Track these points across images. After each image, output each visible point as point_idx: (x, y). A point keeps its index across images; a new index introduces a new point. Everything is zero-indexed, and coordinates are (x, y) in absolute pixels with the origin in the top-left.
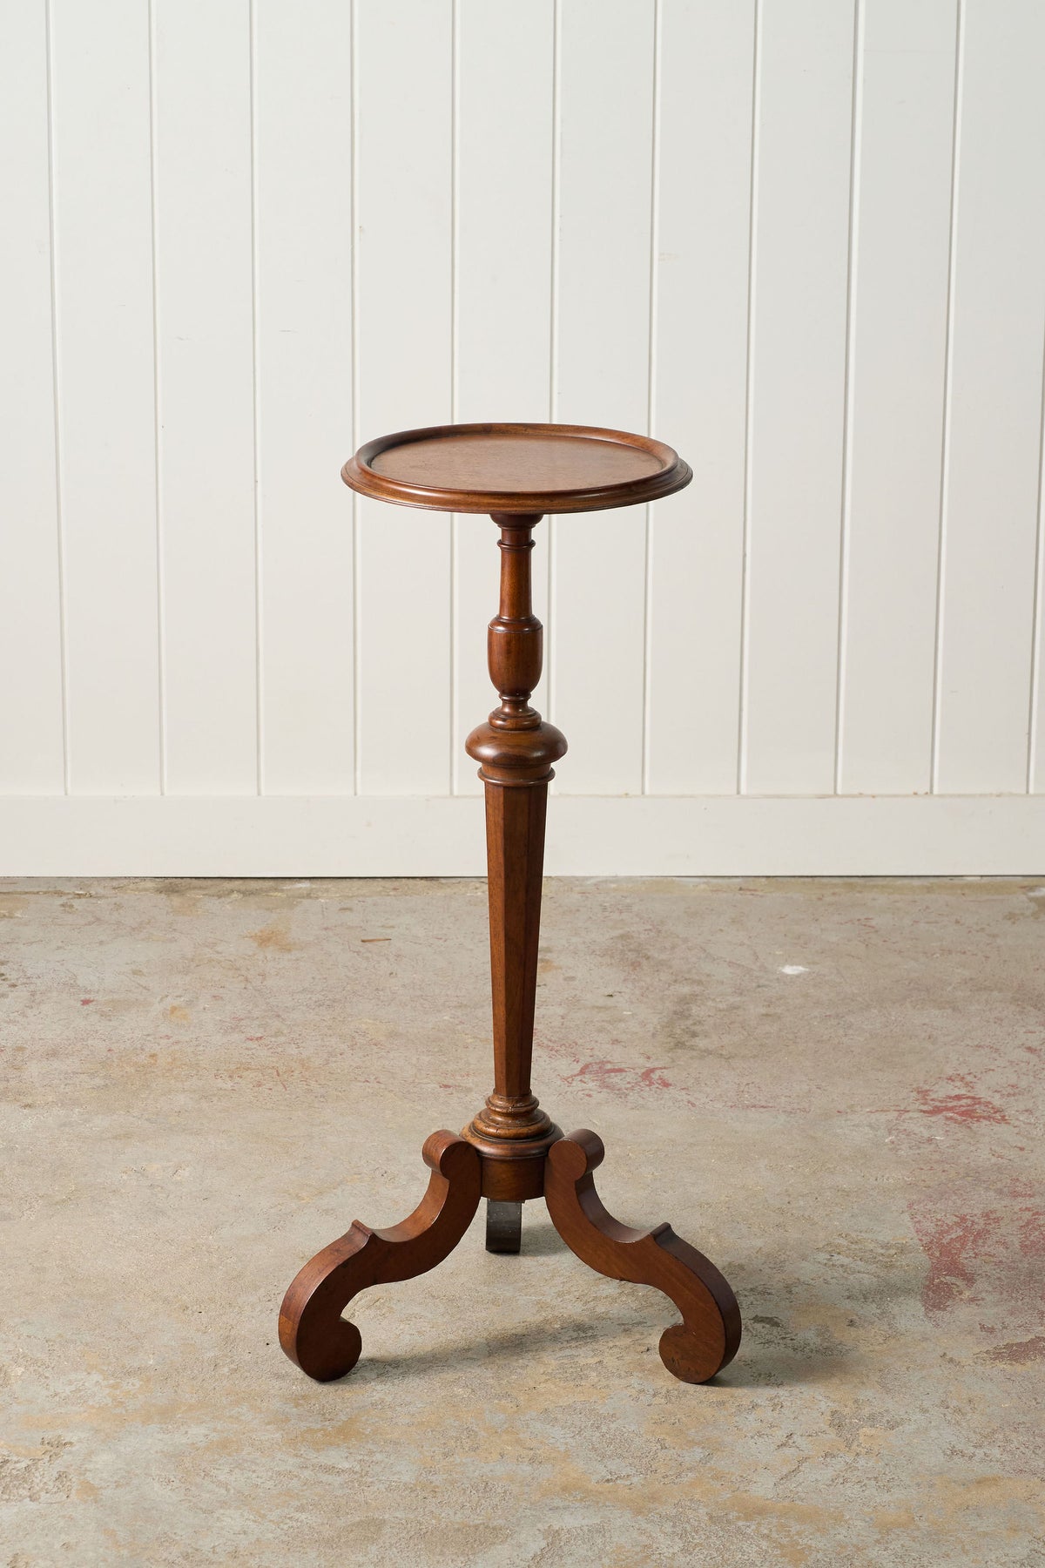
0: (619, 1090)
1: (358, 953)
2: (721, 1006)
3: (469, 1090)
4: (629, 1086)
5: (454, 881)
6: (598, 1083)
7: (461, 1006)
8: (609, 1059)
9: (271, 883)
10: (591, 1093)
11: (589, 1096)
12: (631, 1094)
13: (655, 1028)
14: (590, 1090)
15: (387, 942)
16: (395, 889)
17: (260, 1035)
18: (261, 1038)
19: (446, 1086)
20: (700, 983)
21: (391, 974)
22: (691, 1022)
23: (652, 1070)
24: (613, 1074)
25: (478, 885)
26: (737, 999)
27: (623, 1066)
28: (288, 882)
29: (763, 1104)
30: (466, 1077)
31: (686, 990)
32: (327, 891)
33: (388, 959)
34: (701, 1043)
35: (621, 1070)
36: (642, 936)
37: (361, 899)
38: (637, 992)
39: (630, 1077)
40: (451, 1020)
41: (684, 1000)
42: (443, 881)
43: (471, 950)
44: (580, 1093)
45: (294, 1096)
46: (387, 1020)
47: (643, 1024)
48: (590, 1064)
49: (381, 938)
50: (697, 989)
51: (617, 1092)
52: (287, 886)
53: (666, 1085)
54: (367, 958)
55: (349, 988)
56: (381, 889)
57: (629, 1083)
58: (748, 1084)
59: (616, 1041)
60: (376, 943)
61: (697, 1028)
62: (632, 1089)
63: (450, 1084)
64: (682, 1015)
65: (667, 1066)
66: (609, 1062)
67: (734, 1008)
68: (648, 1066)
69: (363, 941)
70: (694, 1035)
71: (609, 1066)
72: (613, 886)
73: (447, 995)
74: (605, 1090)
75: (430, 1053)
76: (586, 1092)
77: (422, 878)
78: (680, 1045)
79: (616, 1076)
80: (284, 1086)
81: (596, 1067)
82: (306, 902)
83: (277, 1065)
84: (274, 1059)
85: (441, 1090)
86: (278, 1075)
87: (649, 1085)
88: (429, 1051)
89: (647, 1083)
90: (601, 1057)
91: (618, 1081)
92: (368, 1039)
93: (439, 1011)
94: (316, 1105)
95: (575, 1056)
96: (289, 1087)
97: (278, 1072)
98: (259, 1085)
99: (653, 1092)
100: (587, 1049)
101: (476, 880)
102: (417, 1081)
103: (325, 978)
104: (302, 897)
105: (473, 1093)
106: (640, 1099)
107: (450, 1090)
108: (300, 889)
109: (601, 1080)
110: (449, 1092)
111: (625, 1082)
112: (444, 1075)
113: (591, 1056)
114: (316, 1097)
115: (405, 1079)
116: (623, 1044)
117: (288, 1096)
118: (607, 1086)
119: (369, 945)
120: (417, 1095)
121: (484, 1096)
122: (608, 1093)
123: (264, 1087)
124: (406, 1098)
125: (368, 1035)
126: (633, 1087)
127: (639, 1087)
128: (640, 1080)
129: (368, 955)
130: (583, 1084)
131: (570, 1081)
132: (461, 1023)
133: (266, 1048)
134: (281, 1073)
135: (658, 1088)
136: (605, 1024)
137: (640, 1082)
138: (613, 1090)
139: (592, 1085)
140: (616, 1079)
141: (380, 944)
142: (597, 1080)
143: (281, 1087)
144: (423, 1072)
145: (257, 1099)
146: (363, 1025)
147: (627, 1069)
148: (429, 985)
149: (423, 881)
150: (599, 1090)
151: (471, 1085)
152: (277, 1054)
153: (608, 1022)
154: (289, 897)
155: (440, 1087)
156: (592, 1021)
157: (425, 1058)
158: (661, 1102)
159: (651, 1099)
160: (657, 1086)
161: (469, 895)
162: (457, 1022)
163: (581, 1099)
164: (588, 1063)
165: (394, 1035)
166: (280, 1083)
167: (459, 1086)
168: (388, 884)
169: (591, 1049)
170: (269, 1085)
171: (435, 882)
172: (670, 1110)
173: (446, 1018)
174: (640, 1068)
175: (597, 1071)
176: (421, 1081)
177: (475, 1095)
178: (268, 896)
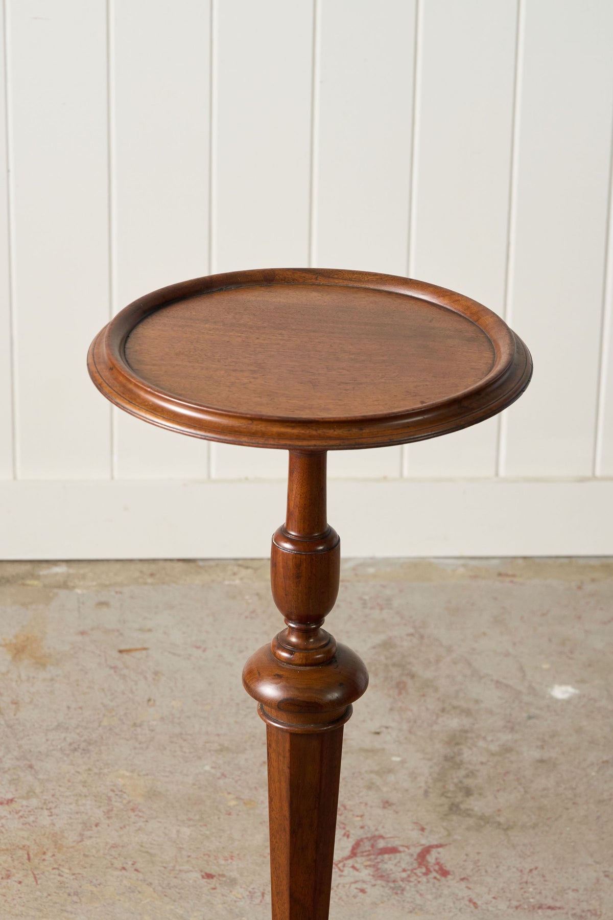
0: (394, 881)
1: (115, 668)
2: (494, 748)
3: (233, 882)
4: (404, 875)
5: (212, 563)
6: (370, 871)
7: (222, 749)
8: (381, 832)
9: (28, 567)
10: (364, 886)
11: (363, 891)
12: (408, 888)
13: (426, 782)
14: (364, 882)
15: (144, 652)
16: (152, 575)
17: (10, 796)
18: (12, 800)
19: (209, 876)
20: (467, 712)
21: (149, 700)
22: (462, 773)
23: (427, 850)
24: (386, 856)
25: (236, 569)
26: (506, 737)
27: (396, 843)
28: (44, 565)
29: (550, 902)
30: (230, 861)
31: (454, 723)
32: (84, 577)
33: (146, 678)
34: (477, 805)
35: (394, 850)
36: (405, 644)
37: (118, 589)
38: (405, 727)
39: (406, 860)
40: (213, 771)
41: (456, 739)
42: (201, 563)
43: (231, 664)
44: (353, 886)
45: (45, 894)
46: (144, 772)
47: (413, 776)
48: (362, 840)
49: (139, 646)
50: (466, 722)
51: (392, 885)
52: (44, 571)
53: (444, 873)
54: (124, 677)
55: (105, 723)
56: (137, 574)
57: (404, 870)
58: (531, 871)
59: (386, 804)
60: (133, 654)
61: (469, 782)
62: (407, 880)
63: (213, 872)
64: (452, 761)
65: (442, 842)
66: (381, 837)
67: (506, 750)
68: (423, 842)
69: (121, 651)
70: (468, 792)
71: (381, 844)
72: (371, 570)
73: (207, 733)
74: (379, 882)
75: (191, 823)
76: (359, 885)
77: (179, 560)
78: (454, 808)
79: (390, 859)
80: (35, 878)
81: (367, 846)
82: (63, 593)
83: (28, 843)
84: (26, 834)
85: (204, 881)
86: (29, 859)
87: (426, 874)
88: (190, 820)
89: (424, 870)
90: (373, 829)
91: (392, 867)
92: (125, 802)
93: (200, 758)
94: (69, 908)
95: (344, 828)
96: (39, 879)
97: (28, 855)
98: (8, 877)
99: (430, 885)
100: (357, 816)
101: (233, 562)
102: (177, 868)
103: (81, 708)
104: (59, 587)
105: (238, 887)
106: (418, 896)
107: (214, 882)
108: (56, 574)
109: (374, 866)
110: (213, 886)
111: (400, 869)
112: (206, 858)
113: (362, 827)
114: (69, 895)
115: (165, 865)
116: (394, 807)
117: (38, 893)
118: (381, 875)
119: (126, 657)
120: (177, 890)
121: (250, 892)
122: (383, 887)
123: (13, 878)
124: (165, 896)
125: (125, 796)
126: (409, 876)
127: (415, 877)
128: (416, 865)
129: (125, 672)
130: (356, 873)
131: (342, 868)
132: (223, 775)
133: (17, 816)
134: (32, 856)
135: (435, 878)
136: (373, 776)
137: (415, 869)
138: (388, 881)
139: (365, 874)
140: (390, 864)
141: (138, 655)
142: (370, 866)
143: (31, 879)
144: (184, 853)
145: (5, 898)
146: (120, 780)
147: (401, 849)
148: (189, 717)
149: (180, 564)
150: (373, 882)
151: (234, 874)
152: (28, 826)
153: (377, 773)
154: (45, 586)
155: (203, 877)
156: (360, 773)
157: (186, 831)
158: (441, 901)
159: (429, 897)
160: (434, 874)
161: (227, 582)
162: (218, 774)
163: (355, 897)
164: (359, 838)
165: (152, 794)
166: (30, 872)
167: (223, 876)
168: (145, 568)
169: (362, 816)
170: (19, 876)
171: (192, 565)
172: (451, 914)
173: (207, 768)
174: (414, 846)
175: (369, 851)
176: (182, 868)
177: (239, 891)
178: (24, 585)
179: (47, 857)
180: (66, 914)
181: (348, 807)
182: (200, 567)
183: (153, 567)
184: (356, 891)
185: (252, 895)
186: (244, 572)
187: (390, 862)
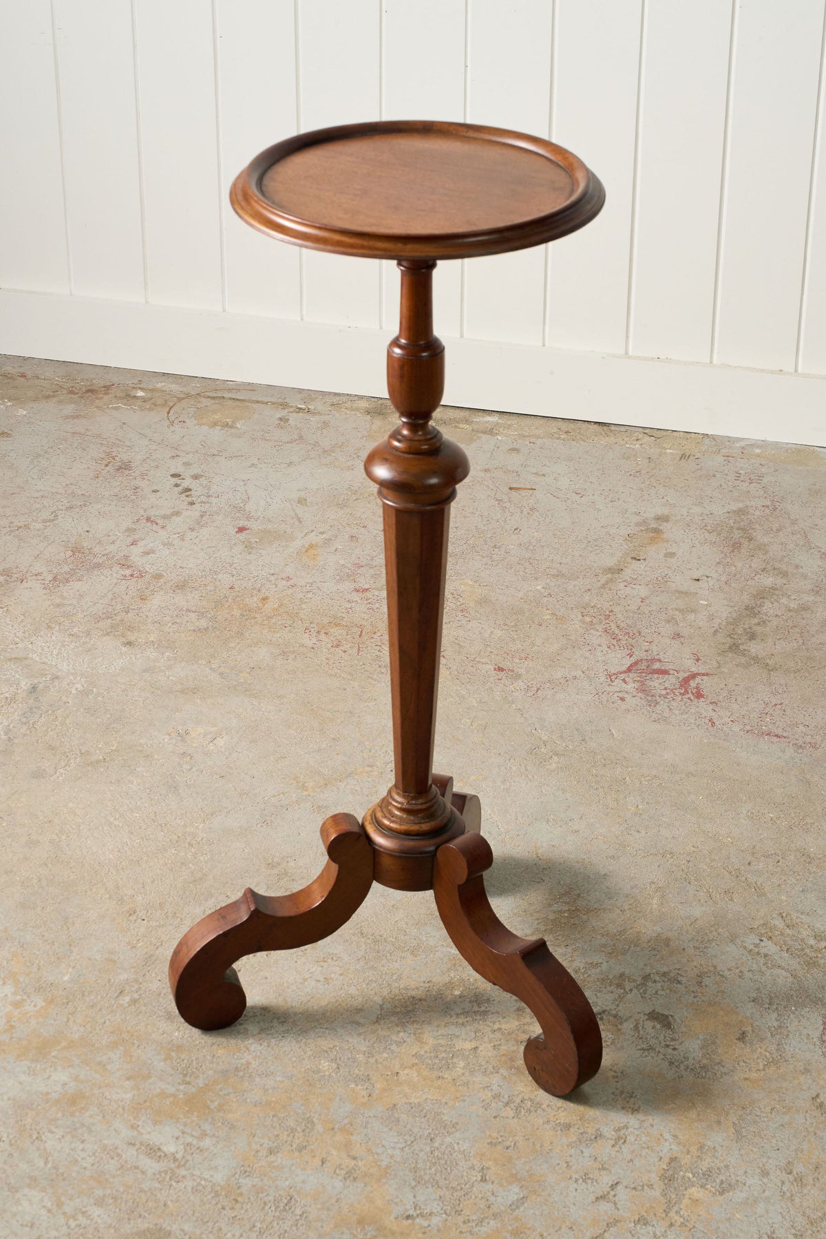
0: (653, 696)
1: (499, 501)
2: (793, 605)
3: (518, 676)
4: (664, 692)
5: (623, 429)
6: (636, 685)
7: (559, 575)
8: (661, 657)
9: (467, 413)
10: (626, 696)
11: (622, 699)
12: (662, 702)
13: (720, 624)
14: (627, 692)
15: (531, 492)
16: (567, 433)
17: (367, 586)
18: (367, 590)
19: (501, 669)
20: (785, 574)
21: (516, 529)
22: (756, 621)
23: (693, 676)
24: (656, 676)
25: (641, 435)
26: (808, 598)
27: (670, 667)
29: (779, 732)
30: (523, 660)
31: (768, 581)
32: (510, 426)
33: (522, 512)
34: (754, 648)
35: (665, 672)
36: (758, 513)
37: (533, 440)
38: (724, 578)
39: (671, 681)
40: (543, 590)
41: (763, 594)
42: (613, 428)
44: (616, 694)
46: (485, 584)
47: (711, 618)
48: (641, 660)
49: (529, 487)
50: (780, 581)
51: (650, 698)
52: (479, 419)
53: (699, 695)
54: (505, 509)
56: (556, 430)
57: (666, 689)
58: (776, 705)
59: (677, 636)
60: (521, 492)
61: (758, 629)
62: (664, 696)
63: (505, 667)
64: (751, 611)
65: (710, 672)
66: (660, 660)
67: (804, 608)
68: (693, 669)
69: (510, 489)
70: (752, 637)
71: (657, 666)
72: (758, 451)
73: (552, 561)
74: (640, 694)
75: (506, 627)
76: (621, 695)
77: (596, 423)
78: (734, 648)
79: (658, 678)
80: (359, 650)
81: (643, 666)
82: (485, 437)
83: (365, 623)
84: (366, 617)
85: (493, 673)
86: (360, 636)
87: (682, 694)
88: (505, 624)
89: (682, 691)
90: (655, 653)
91: (657, 685)
92: (458, 604)
93: (536, 579)
94: (375, 677)
95: (631, 649)
96: (362, 651)
97: (361, 632)
98: (338, 646)
99: (682, 703)
100: (647, 642)
101: (641, 430)
102: (477, 659)
103: (456, 528)
104: (485, 433)
105: (520, 681)
106: (667, 710)
107: (501, 674)
108: (486, 422)
109: (641, 682)
110: (499, 677)
111: (663, 687)
112: (505, 655)
113: (646, 651)
114: (380, 667)
115: (468, 656)
116: (682, 639)
117: (356, 662)
118: (643, 689)
119: (513, 492)
120: (469, 676)
121: (528, 686)
122: (641, 698)
123: (341, 648)
124: (457, 679)
125: (461, 599)
126: (667, 694)
127: (672, 695)
128: (677, 686)
129: (508, 505)
130: (624, 685)
131: (613, 679)
132: (550, 594)
133: (366, 602)
134: (364, 633)
135: (689, 698)
136: (677, 613)
137: (676, 689)
138: (647, 695)
139: (631, 686)
140: (656, 683)
141: (523, 493)
142: (638, 681)
143: (355, 650)
144: (489, 649)
145: (328, 661)
146: (462, 587)
147: (671, 672)
148: (542, 546)
149: (596, 426)
150: (635, 694)
151: (522, 671)
152: (371, 611)
153: (681, 611)
154: (473, 430)
155: (495, 669)
156: (666, 609)
157: (499, 633)
158: (685, 716)
159: (677, 712)
160: (690, 695)
161: (628, 446)
162: (546, 594)
163: (613, 703)
164: (639, 659)
165: (483, 601)
166: (356, 645)
167: (512, 671)
168: (564, 426)
169: (650, 642)
170: (346, 647)
171: (605, 428)
172: (689, 728)
173: (539, 587)
174: (684, 671)
175: (643, 669)
176: (481, 660)
177: (520, 684)
178: (456, 427)
179: (375, 636)
180: (371, 680)
181: (642, 634)
182: (611, 431)
183: (572, 425)
184: (617, 698)
185: (528, 688)
186: (647, 438)
187: (657, 681)
